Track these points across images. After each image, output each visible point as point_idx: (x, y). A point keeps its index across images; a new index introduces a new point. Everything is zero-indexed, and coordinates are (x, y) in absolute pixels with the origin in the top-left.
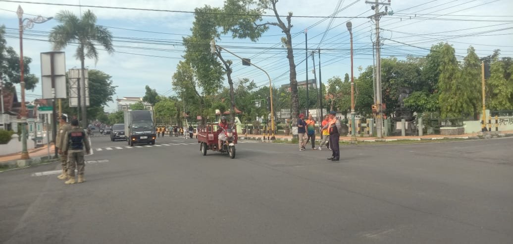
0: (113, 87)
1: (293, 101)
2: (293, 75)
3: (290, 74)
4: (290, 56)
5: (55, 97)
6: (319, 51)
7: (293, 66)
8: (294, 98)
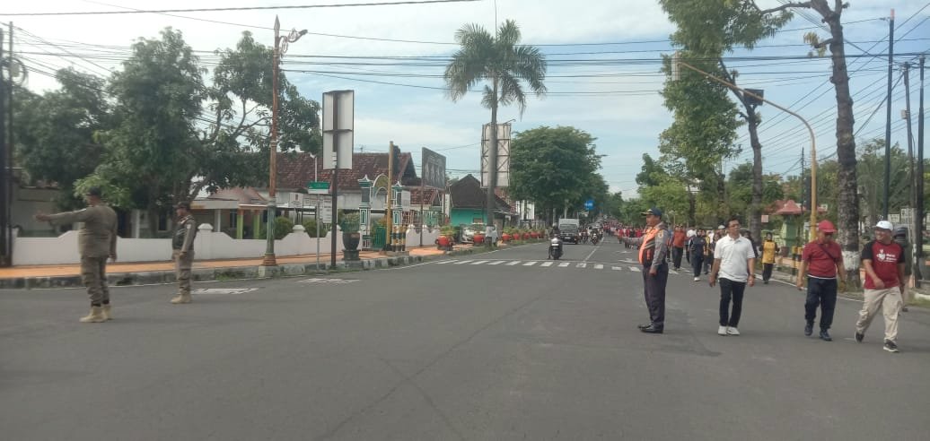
0: (598, 157)
1: (841, 187)
2: (845, 122)
3: (838, 120)
4: (840, 78)
5: (337, 167)
6: (922, 62)
7: (845, 102)
8: (844, 181)
